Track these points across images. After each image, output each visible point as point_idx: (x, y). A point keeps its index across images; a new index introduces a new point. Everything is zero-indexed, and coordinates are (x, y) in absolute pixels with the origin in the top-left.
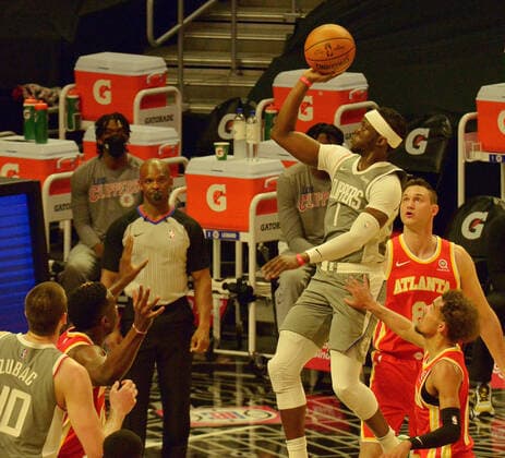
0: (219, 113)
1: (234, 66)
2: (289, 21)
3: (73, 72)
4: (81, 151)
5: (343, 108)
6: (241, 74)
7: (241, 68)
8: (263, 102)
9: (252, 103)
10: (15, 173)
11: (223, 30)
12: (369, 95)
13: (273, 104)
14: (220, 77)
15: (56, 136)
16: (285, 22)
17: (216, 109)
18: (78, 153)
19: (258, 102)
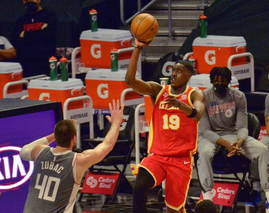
0: (162, 62)
1: (170, 35)
2: (201, 8)
3: (79, 40)
4: (85, 85)
5: (232, 57)
6: (174, 39)
7: (174, 36)
8: (187, 55)
9: (181, 55)
10: (47, 98)
11: (163, 14)
12: (247, 49)
13: (193, 55)
14: (163, 41)
15: (71, 77)
16: (198, 9)
17: (161, 59)
18: (83, 86)
19: (184, 55)
